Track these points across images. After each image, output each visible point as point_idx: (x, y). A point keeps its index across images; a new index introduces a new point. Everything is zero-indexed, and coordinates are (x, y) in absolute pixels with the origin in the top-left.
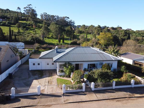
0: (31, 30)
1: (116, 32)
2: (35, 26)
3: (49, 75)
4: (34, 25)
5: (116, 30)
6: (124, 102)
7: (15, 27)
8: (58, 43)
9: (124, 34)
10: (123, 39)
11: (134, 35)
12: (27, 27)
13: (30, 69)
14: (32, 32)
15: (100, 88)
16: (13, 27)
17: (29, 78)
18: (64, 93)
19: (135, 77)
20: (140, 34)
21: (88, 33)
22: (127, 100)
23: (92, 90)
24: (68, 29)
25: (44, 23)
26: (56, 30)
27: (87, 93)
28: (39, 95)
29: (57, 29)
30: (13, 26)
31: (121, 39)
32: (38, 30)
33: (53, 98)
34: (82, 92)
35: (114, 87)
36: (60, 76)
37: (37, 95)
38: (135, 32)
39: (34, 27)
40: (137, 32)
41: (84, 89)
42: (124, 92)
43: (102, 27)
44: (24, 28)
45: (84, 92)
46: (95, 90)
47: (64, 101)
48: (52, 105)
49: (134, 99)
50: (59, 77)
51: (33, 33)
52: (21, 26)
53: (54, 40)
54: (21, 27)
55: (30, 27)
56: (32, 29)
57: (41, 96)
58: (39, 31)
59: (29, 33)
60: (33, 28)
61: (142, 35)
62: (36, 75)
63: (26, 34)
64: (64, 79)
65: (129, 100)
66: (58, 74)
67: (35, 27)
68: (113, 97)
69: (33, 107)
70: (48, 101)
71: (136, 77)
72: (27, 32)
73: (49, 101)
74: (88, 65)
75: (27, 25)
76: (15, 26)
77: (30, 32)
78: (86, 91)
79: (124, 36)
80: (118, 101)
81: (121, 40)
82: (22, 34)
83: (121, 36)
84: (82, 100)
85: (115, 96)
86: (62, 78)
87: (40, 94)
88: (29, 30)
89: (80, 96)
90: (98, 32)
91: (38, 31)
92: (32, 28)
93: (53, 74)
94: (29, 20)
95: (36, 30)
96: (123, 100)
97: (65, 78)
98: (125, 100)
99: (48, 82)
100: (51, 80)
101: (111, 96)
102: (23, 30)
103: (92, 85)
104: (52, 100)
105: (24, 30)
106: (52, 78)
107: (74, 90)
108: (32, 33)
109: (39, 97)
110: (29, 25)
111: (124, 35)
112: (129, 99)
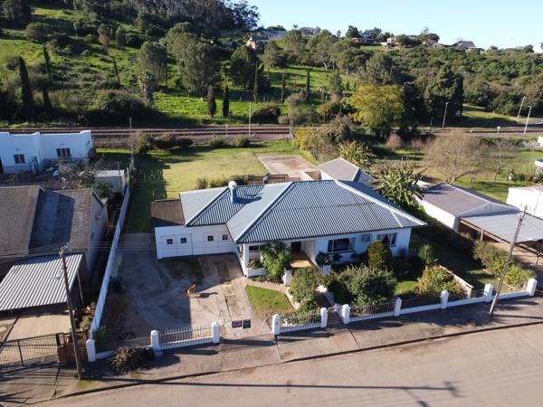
0: (93, 52)
1: (416, 56)
2: (108, 35)
3: (220, 275)
4: (103, 33)
5: (418, 48)
6: (418, 351)
7: (25, 39)
8: (208, 117)
9: (444, 80)
10: (437, 97)
11: (479, 69)
12: (75, 41)
13: (160, 256)
14: (97, 64)
15: (365, 316)
16: (15, 41)
17: (167, 287)
18: (276, 336)
19: (452, 278)
20: (502, 67)
21: (312, 64)
22: (425, 345)
23: (342, 323)
24: (241, 57)
25: (139, 21)
26: (196, 60)
27: (333, 331)
28: (218, 344)
29: (198, 58)
30: (12, 32)
31: (432, 96)
32: (120, 53)
33: (254, 349)
34: (320, 329)
35: (398, 311)
36: (253, 278)
37: (212, 344)
38: (485, 59)
39: (102, 39)
40: (494, 57)
41: (324, 323)
42: (424, 324)
43: (363, 31)
44: (62, 46)
45: (324, 329)
46: (350, 323)
47: (282, 357)
48: (255, 367)
49: (440, 342)
50: (251, 282)
51: (104, 69)
52: (49, 35)
53: (188, 100)
54: (48, 39)
55: (85, 39)
56: (97, 50)
57: (221, 345)
58: (126, 58)
59: (87, 71)
60: (101, 44)
61: (507, 68)
62: (183, 278)
63: (76, 76)
64: (266, 287)
65: (429, 344)
66: (245, 273)
67: (108, 42)
68: (393, 339)
69: (213, 375)
70: (244, 358)
71: (456, 277)
72: (78, 64)
73: (246, 359)
74: (330, 242)
75: (73, 32)
76: (25, 33)
77: (92, 66)
78: (329, 326)
79: (444, 85)
80: (405, 349)
81: (430, 101)
82: (59, 71)
83: (432, 88)
84: (321, 351)
85: (399, 338)
86: (257, 284)
87: (218, 341)
88: (84, 53)
89: (316, 340)
90: (350, 61)
91: (121, 59)
92: (94, 46)
93: (230, 271)
94: (75, 8)
95: (113, 52)
96: (416, 347)
97: (267, 285)
98: (421, 345)
99: (226, 301)
100: (230, 292)
101: (389, 339)
102: (61, 54)
103: (345, 310)
104: (252, 355)
105: (64, 54)
106: (230, 286)
107: (301, 326)
108: (99, 67)
109: (219, 348)
110: (82, 32)
111: (442, 83)
112: (430, 341)
